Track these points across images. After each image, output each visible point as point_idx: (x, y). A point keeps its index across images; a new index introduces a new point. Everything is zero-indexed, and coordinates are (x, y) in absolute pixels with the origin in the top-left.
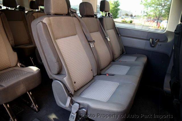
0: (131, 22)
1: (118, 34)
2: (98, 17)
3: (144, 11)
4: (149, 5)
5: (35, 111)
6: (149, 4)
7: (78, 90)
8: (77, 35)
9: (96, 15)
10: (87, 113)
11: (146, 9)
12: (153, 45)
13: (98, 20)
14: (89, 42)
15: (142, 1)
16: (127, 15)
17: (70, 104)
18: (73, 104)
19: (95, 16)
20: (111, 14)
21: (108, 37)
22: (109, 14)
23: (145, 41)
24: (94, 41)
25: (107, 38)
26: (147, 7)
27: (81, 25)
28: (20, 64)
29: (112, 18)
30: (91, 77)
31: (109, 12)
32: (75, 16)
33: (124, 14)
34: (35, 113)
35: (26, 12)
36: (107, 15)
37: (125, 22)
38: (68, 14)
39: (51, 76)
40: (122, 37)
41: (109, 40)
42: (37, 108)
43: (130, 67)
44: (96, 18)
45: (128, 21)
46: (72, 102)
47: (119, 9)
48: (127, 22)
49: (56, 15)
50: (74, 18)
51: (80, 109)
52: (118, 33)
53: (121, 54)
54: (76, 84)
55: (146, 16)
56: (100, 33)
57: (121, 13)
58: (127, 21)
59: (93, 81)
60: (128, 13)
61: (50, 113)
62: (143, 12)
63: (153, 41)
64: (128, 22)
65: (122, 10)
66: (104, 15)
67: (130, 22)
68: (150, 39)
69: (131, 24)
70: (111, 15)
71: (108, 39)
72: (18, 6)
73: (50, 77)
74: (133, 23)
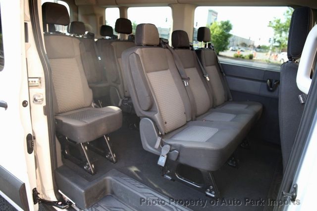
0: (251, 57)
1: (222, 73)
2: (196, 49)
3: (275, 39)
4: (283, 29)
5: (112, 161)
6: (283, 27)
7: (169, 133)
8: (169, 70)
9: (192, 46)
10: (179, 156)
11: (278, 35)
12: (271, 89)
13: (194, 52)
14: (183, 79)
15: (270, 22)
16: (244, 45)
17: (159, 146)
18: (163, 146)
19: (190, 48)
20: (213, 45)
21: (207, 75)
22: (209, 44)
23: (260, 83)
24: (189, 79)
25: (205, 76)
26: (281, 32)
27: (174, 58)
28: (95, 104)
29: (213, 50)
30: (184, 122)
31: (210, 42)
32: (167, 48)
33: (239, 44)
34: (112, 163)
35: (96, 40)
36: (207, 47)
37: (240, 57)
38: (160, 46)
39: (140, 112)
40: (227, 77)
41: (208, 80)
42: (116, 158)
43: (235, 115)
44: (193, 49)
45: (246, 56)
46: (162, 144)
47: (230, 36)
48: (243, 58)
49: (148, 45)
50: (167, 50)
51: (170, 151)
52: (222, 71)
53: (225, 101)
54: (167, 124)
55: (277, 47)
56: (197, 69)
57: (233, 41)
58: (244, 56)
59: (186, 126)
60: (246, 42)
61: (131, 166)
62: (272, 39)
63: (271, 83)
64: (246, 58)
65: (235, 36)
66: (203, 46)
67: (248, 58)
68: (267, 81)
69: (251, 60)
70: (213, 47)
71: (207, 78)
72: (86, 33)
73: (138, 115)
74: (254, 59)
